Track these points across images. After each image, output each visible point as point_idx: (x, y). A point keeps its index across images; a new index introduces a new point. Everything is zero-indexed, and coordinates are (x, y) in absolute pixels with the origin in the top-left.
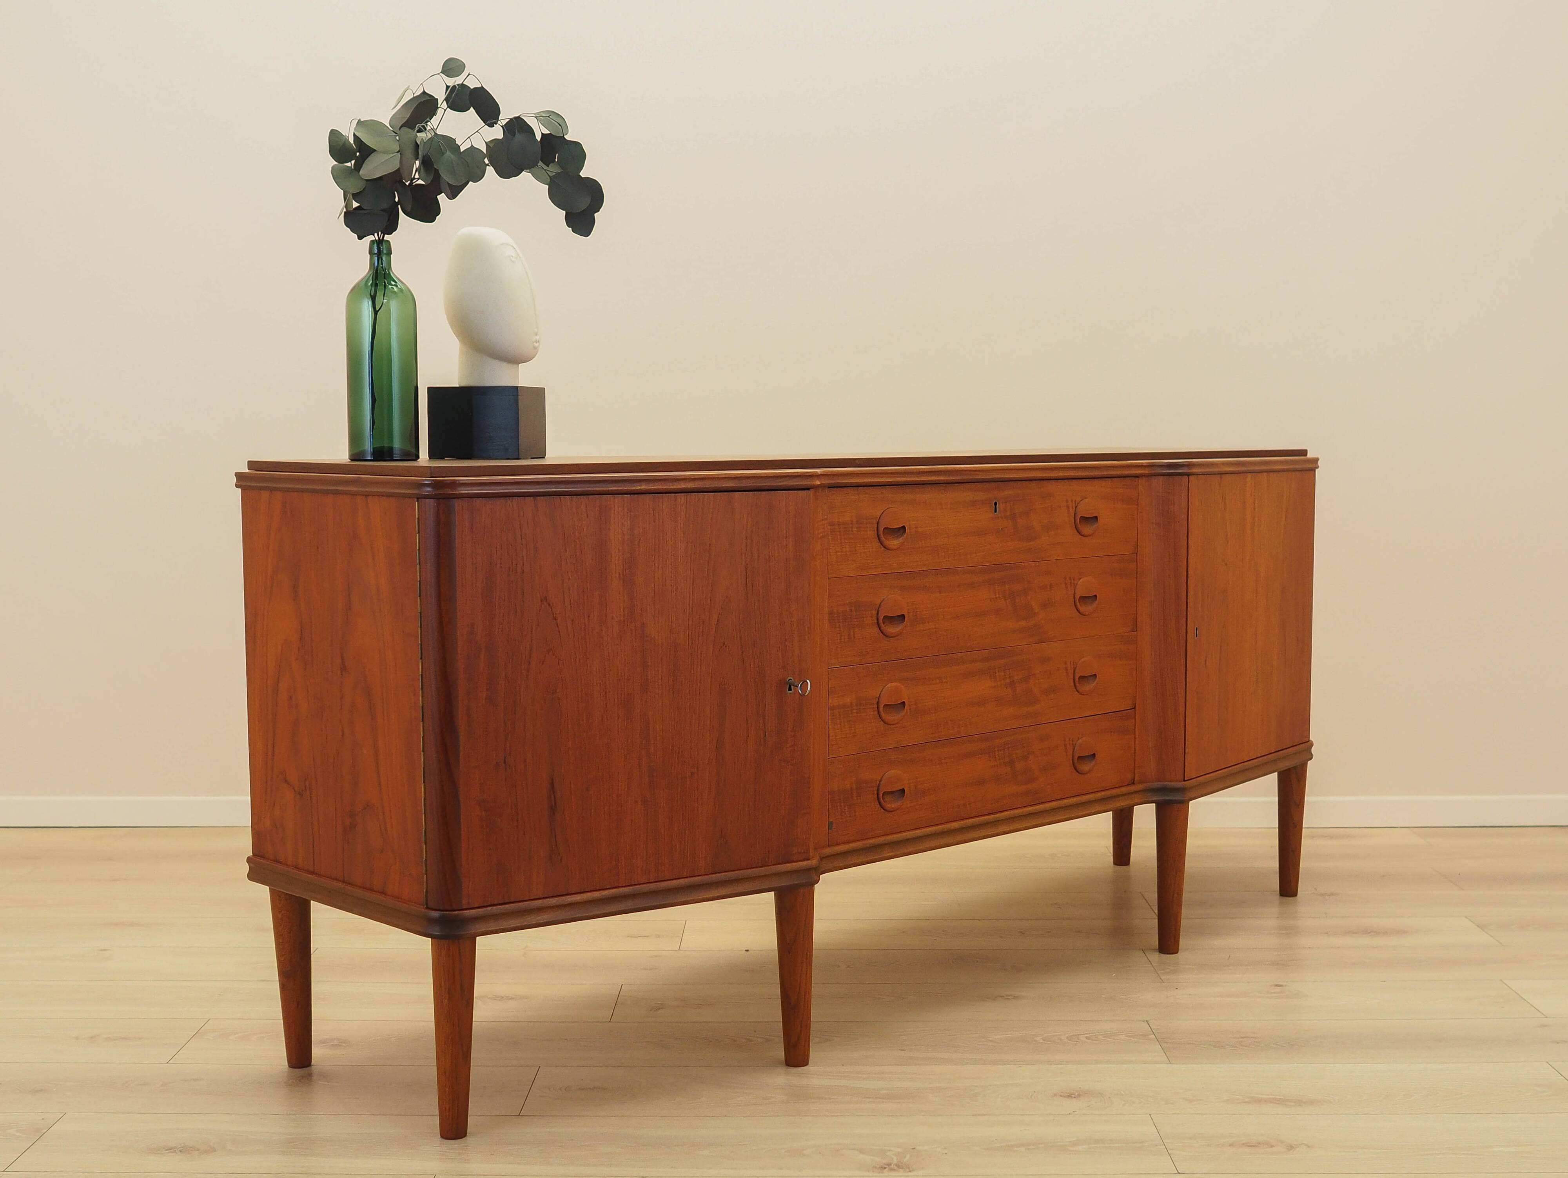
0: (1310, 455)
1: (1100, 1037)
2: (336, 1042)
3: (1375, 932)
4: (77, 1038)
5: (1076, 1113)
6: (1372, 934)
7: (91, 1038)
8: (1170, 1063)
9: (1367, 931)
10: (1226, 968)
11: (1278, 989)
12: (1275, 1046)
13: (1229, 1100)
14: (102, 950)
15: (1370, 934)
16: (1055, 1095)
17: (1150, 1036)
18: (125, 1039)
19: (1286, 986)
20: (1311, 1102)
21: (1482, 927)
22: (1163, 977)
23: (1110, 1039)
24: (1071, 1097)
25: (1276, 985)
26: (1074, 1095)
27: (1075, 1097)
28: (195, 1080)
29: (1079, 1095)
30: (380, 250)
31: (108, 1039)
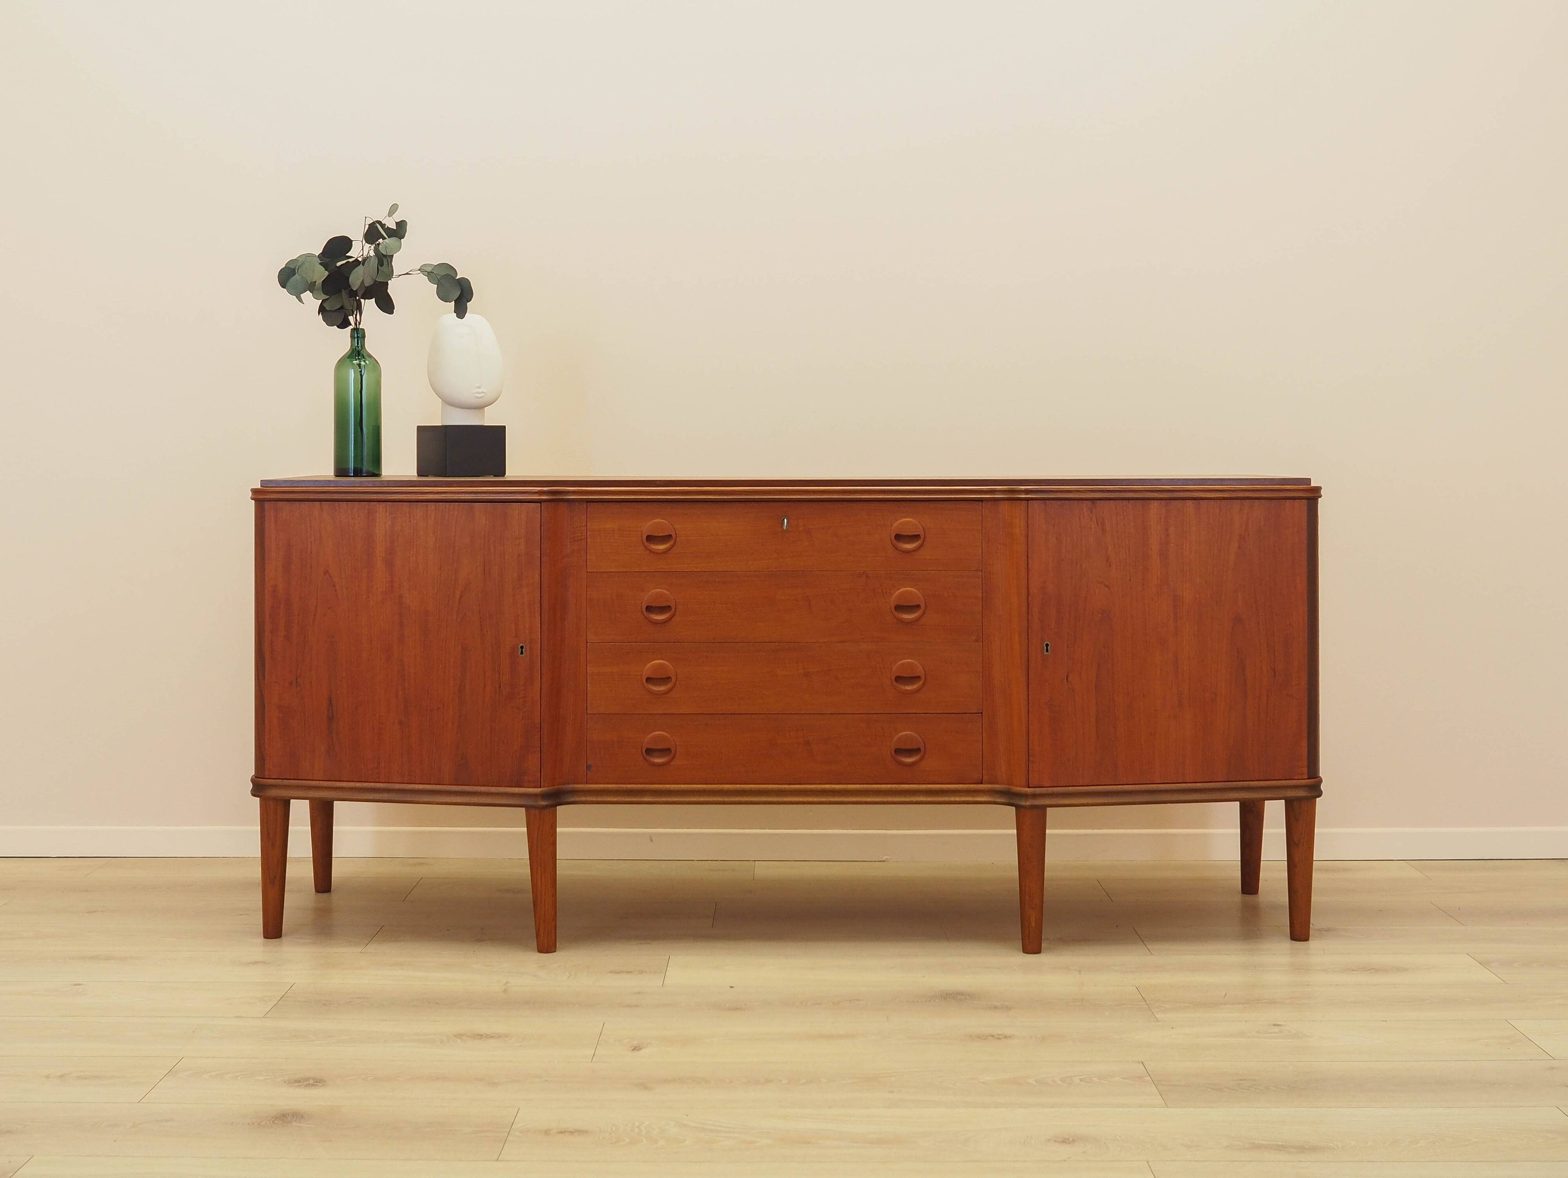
0: (1313, 484)
1: (1095, 1079)
2: (311, 1082)
3: (1374, 969)
4: (47, 1077)
5: (1071, 1159)
6: (1372, 971)
7: (61, 1076)
8: (1167, 1107)
9: (1365, 968)
10: (1222, 1006)
11: (1276, 1029)
12: (1275, 1089)
13: (1228, 1146)
14: (75, 985)
15: (1370, 971)
16: (1049, 1140)
17: (1146, 1078)
18: (97, 1077)
19: (1284, 1025)
20: (1314, 1149)
21: (1485, 964)
22: (1157, 1016)
23: (1104, 1080)
24: (1066, 1142)
25: (1274, 1025)
26: (1068, 1140)
27: (1069, 1143)
28: (166, 1121)
29: (1074, 1141)
30: (358, 335)
31: (79, 1078)
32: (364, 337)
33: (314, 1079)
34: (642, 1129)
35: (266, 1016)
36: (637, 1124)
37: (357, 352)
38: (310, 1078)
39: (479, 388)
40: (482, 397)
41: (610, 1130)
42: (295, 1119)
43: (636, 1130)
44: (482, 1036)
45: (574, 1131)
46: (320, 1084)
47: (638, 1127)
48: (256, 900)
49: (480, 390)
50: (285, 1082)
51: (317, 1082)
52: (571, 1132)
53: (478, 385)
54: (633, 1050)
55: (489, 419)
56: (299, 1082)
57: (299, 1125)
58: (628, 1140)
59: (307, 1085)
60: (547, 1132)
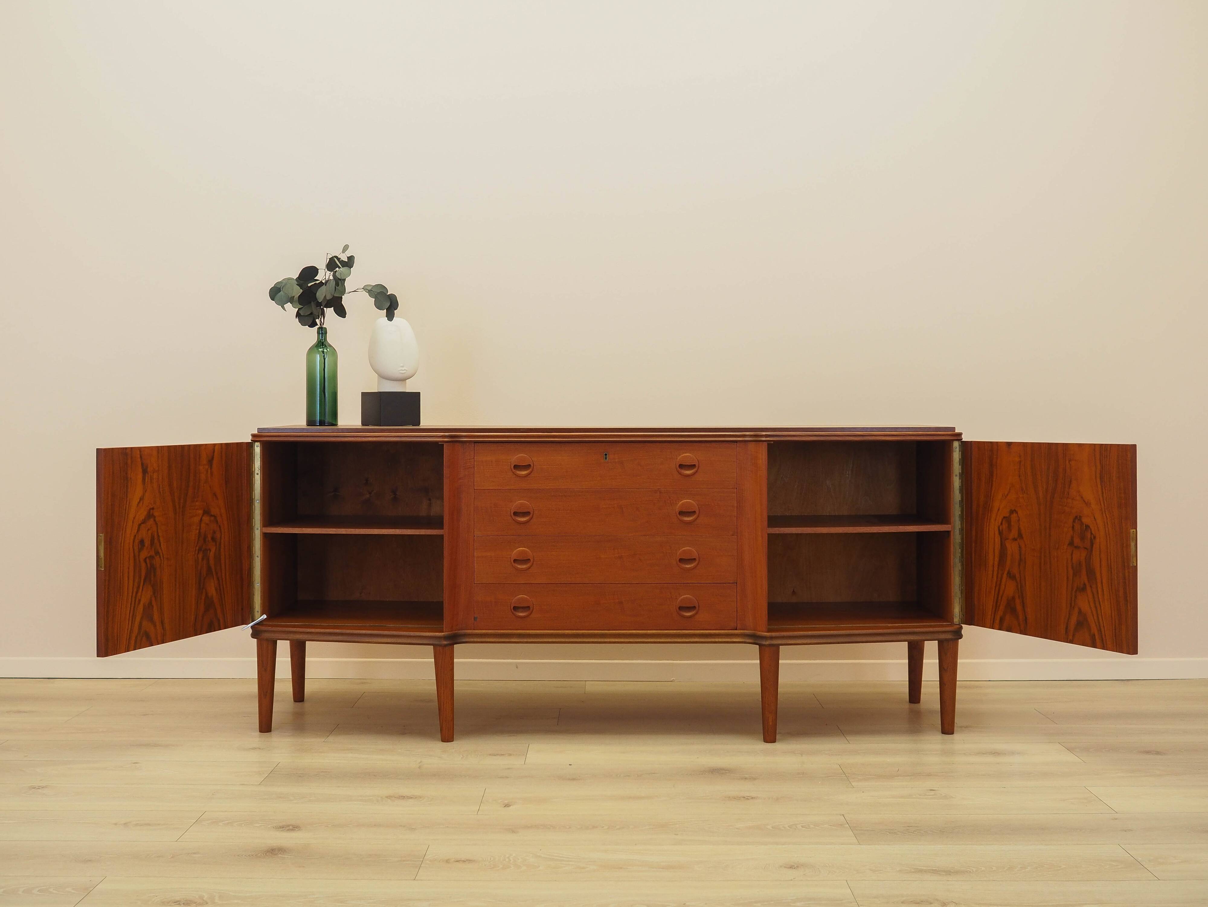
1: (812, 826)
2: (291, 827)
3: (997, 753)
4: (116, 824)
5: (796, 879)
7: (125, 824)
8: (860, 844)
9: (991, 752)
10: (896, 778)
11: (932, 793)
12: (931, 833)
13: (900, 870)
14: (134, 763)
15: (994, 754)
16: (781, 867)
17: (845, 826)
18: (149, 824)
19: (937, 790)
20: (957, 872)
21: (1071, 750)
22: (853, 784)
23: (818, 827)
24: (792, 868)
25: (931, 790)
26: (794, 866)
27: (795, 868)
28: (194, 853)
29: (798, 867)
30: (322, 332)
31: (137, 825)
32: (326, 333)
33: (292, 826)
34: (511, 859)
35: (261, 784)
36: (507, 856)
37: (322, 343)
38: (290, 825)
39: (403, 367)
40: (405, 373)
41: (489, 860)
42: (280, 852)
43: (507, 860)
44: (404, 797)
45: (465, 860)
46: (297, 829)
47: (508, 858)
48: (254, 707)
49: (403, 369)
50: (274, 828)
51: (294, 828)
52: (464, 861)
53: (402, 365)
54: (505, 806)
55: (409, 387)
56: (283, 827)
57: (284, 856)
58: (501, 866)
59: (288, 830)
60: (447, 861)
